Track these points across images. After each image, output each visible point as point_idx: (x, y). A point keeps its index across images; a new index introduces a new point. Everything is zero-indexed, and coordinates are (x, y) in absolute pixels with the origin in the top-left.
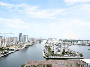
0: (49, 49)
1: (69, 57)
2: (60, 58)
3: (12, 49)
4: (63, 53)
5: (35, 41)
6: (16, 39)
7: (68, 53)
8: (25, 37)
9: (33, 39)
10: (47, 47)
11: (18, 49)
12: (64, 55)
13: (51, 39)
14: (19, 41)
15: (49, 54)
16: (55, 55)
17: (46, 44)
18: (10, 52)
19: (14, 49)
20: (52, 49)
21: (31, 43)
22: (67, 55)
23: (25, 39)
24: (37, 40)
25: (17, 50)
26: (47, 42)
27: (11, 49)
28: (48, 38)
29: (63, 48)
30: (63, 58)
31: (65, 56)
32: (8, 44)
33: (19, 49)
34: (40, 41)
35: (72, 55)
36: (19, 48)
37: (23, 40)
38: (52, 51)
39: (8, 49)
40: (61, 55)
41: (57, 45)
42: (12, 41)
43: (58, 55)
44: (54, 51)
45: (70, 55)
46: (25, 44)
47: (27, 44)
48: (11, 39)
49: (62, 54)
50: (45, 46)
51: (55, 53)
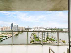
0: (35, 36)
1: (52, 43)
4: (47, 40)
5: (24, 30)
8: (16, 27)
9: (22, 28)
12: (47, 41)
14: (11, 30)
15: (35, 40)
16: (40, 41)
18: (4, 38)
19: (7, 36)
20: (37, 36)
22: (50, 41)
24: (26, 29)
26: (34, 30)
27: (5, 36)
28: (35, 27)
29: (47, 35)
30: (46, 43)
33: (11, 36)
34: (28, 30)
37: (14, 29)
38: (37, 38)
39: (3, 36)
40: (45, 41)
42: (6, 30)
44: (39, 38)
45: (52, 41)
46: (16, 32)
48: (5, 28)
49: (45, 40)
50: (32, 34)
51: (39, 39)
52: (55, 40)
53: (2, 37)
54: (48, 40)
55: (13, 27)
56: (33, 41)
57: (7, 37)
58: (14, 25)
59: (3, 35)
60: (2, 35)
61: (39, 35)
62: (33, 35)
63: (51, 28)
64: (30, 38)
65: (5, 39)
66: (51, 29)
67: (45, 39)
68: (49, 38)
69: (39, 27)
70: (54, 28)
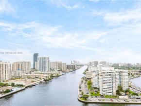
0: (90, 84)
1: (131, 102)
2: (111, 102)
3: (21, 84)
5: (64, 69)
6: (28, 66)
7: (128, 93)
8: (45, 61)
9: (60, 65)
10: (87, 79)
11: (31, 84)
12: (120, 97)
14: (34, 68)
15: (89, 94)
16: (102, 96)
17: (85, 74)
18: (15, 89)
19: (24, 84)
20: (95, 85)
21: (55, 73)
22: (126, 97)
23: (45, 64)
24: (68, 67)
25: (28, 86)
26: (87, 70)
28: (90, 62)
29: (118, 82)
30: (117, 102)
31: (121, 99)
32: (13, 75)
33: (33, 83)
34: (73, 68)
35: (136, 97)
36: (33, 81)
37: (40, 66)
38: (95, 88)
39: (13, 85)
40: (114, 97)
41: (104, 76)
42: (20, 68)
43: (107, 96)
44: (99, 89)
45: (132, 97)
46: (45, 75)
48: (19, 65)
49: (115, 95)
50: (83, 78)
51: (101, 92)
52: (137, 95)
53: (9, 88)
54: (120, 95)
56: (86, 97)
57: (22, 86)
58: (40, 58)
59: (12, 81)
60: (10, 82)
61: (100, 81)
62: (84, 81)
63: (129, 64)
64: (78, 89)
66: (128, 67)
67: (115, 91)
68: (124, 89)
69: (100, 63)
70: (136, 64)
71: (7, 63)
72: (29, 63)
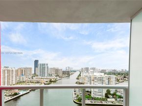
4: (107, 96)
5: (61, 74)
6: (30, 71)
7: (115, 96)
8: (44, 67)
9: (57, 71)
12: (108, 99)
13: (87, 69)
14: (35, 74)
16: (93, 99)
17: (78, 79)
21: (53, 78)
22: (113, 100)
23: (44, 70)
24: (64, 73)
25: (32, 90)
26: (80, 75)
28: (82, 69)
30: (106, 104)
31: (109, 102)
32: (18, 80)
37: (40, 72)
38: (88, 91)
40: (103, 100)
42: (23, 74)
43: (97, 99)
44: (91, 92)
45: (118, 100)
46: (45, 80)
47: (47, 80)
48: (22, 70)
49: (104, 97)
50: (77, 83)
51: (92, 95)
52: (122, 98)
55: (39, 67)
56: (80, 100)
64: (74, 93)
65: (25, 94)
66: (114, 73)
67: (104, 95)
68: (112, 93)
69: (91, 69)
71: (14, 69)
72: (31, 69)
